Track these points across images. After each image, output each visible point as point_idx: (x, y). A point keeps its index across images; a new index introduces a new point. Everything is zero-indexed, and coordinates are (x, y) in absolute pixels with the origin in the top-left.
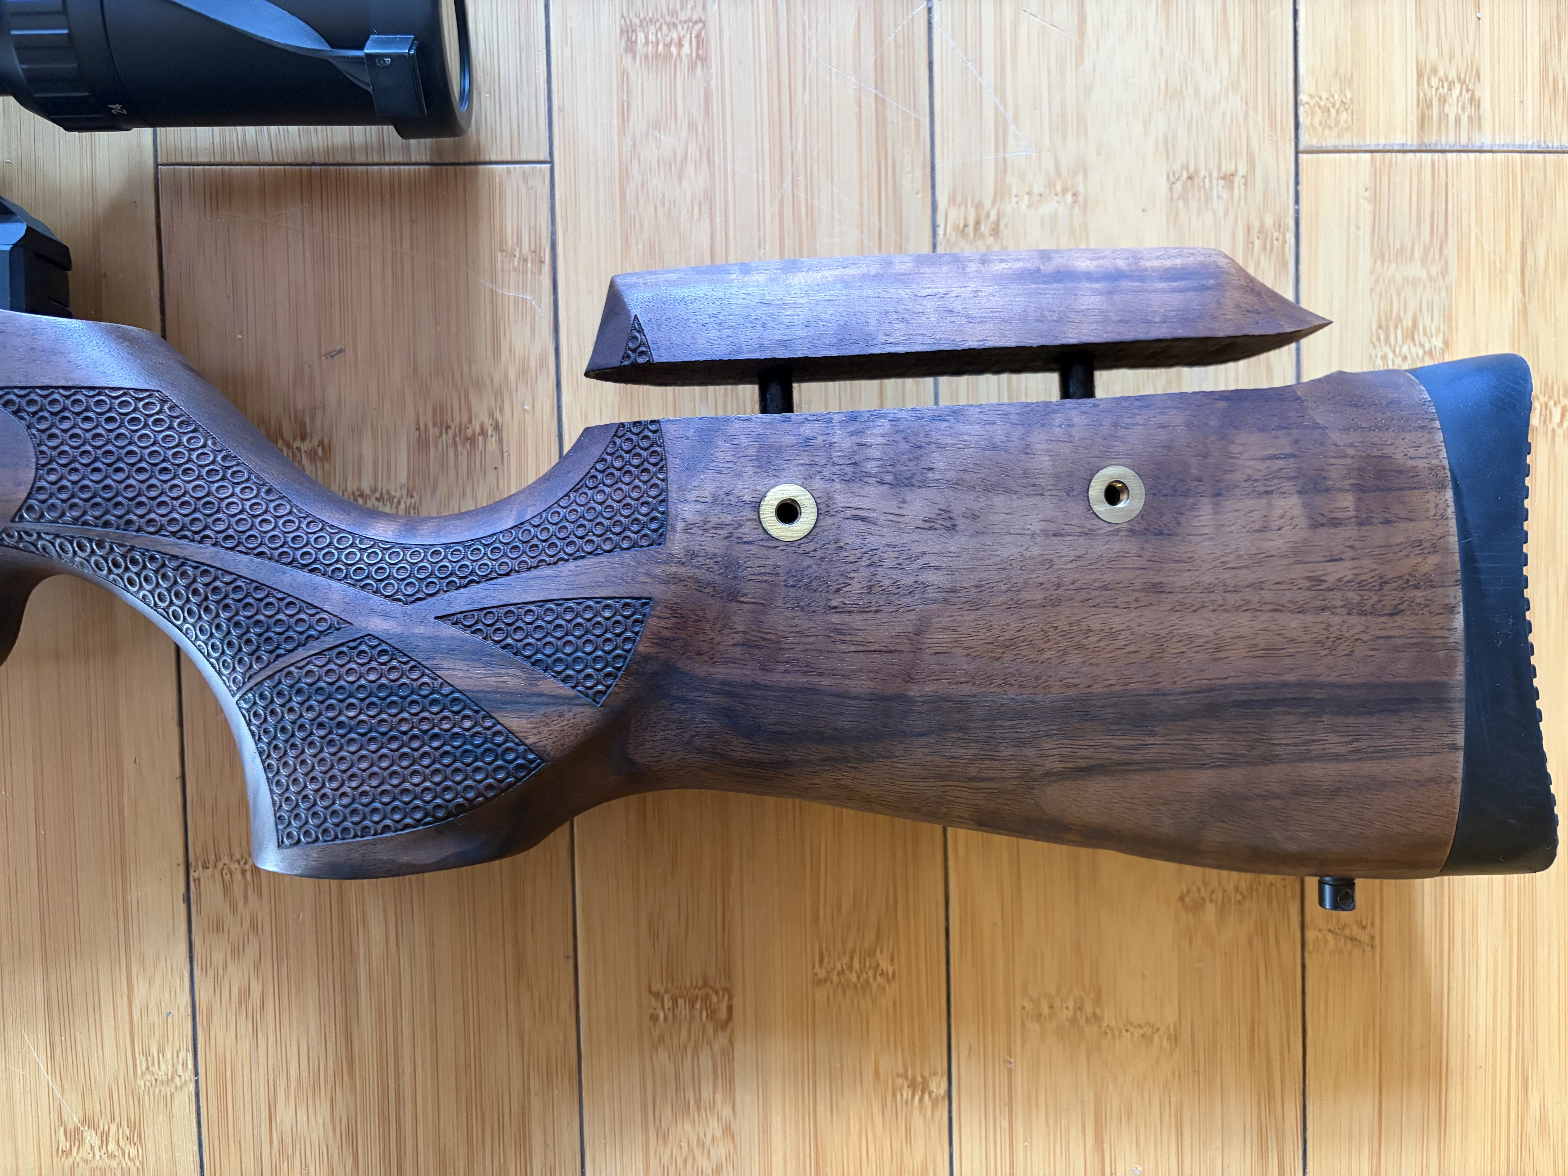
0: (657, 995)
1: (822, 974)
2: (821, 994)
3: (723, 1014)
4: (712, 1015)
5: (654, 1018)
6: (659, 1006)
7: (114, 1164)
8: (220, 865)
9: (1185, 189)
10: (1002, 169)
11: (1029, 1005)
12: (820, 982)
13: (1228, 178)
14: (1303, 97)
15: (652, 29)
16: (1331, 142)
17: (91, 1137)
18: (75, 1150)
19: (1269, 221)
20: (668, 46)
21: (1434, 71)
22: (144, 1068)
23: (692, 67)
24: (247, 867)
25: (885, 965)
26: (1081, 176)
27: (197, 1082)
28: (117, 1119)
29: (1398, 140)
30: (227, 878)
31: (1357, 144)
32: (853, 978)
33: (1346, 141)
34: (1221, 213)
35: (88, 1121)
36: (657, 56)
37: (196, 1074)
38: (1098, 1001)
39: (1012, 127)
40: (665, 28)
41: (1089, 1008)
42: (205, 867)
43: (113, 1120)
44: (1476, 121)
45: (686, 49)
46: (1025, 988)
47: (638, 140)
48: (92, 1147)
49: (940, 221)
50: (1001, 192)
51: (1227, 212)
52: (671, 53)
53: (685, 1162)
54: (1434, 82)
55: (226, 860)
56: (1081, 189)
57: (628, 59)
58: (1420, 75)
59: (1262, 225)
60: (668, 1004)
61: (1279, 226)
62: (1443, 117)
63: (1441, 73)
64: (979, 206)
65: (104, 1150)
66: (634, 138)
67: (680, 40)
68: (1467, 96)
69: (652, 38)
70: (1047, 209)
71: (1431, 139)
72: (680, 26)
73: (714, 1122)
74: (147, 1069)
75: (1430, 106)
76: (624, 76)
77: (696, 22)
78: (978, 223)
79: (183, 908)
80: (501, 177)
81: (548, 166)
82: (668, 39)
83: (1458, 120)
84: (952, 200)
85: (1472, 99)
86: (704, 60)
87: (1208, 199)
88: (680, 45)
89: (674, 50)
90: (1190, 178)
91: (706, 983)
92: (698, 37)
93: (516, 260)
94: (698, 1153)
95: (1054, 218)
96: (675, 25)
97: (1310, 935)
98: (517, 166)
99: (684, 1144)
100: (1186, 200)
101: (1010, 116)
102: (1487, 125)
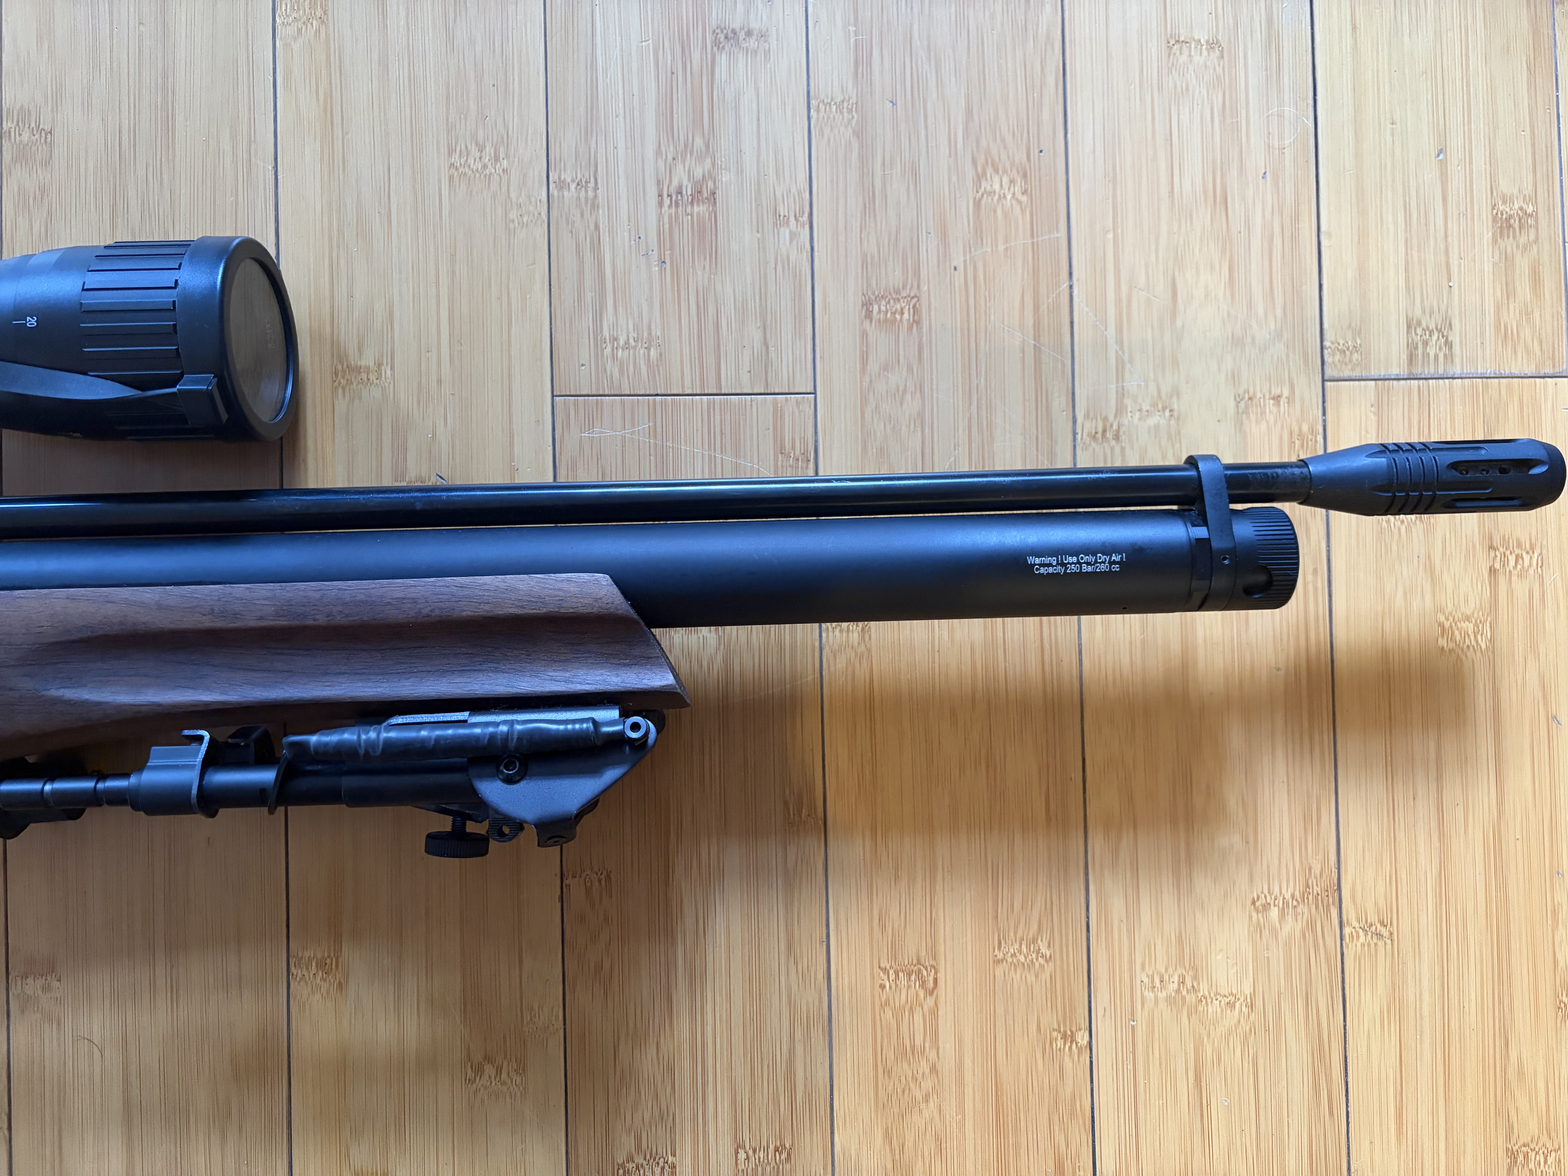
0: (885, 970)
1: (1000, 956)
2: (999, 971)
3: (931, 984)
4: (923, 984)
5: (882, 987)
6: (886, 978)
7: (505, 1088)
8: (584, 875)
9: (1247, 407)
10: (1121, 394)
11: (1146, 980)
12: (998, 962)
13: (1277, 399)
14: (1327, 344)
15: (883, 303)
16: (1347, 374)
17: (489, 1070)
18: (478, 1079)
19: (1305, 428)
20: (894, 313)
21: (1419, 323)
22: (529, 1019)
23: (910, 328)
24: (603, 877)
25: (1044, 950)
26: (1175, 399)
27: (565, 1029)
28: (509, 1056)
29: (1395, 371)
30: (589, 884)
31: (1364, 375)
32: (1022, 959)
33: (1357, 373)
34: (1272, 422)
35: (488, 1058)
36: (886, 320)
37: (565, 1024)
38: (1195, 978)
39: (1128, 366)
40: (892, 301)
41: (1189, 983)
42: (574, 877)
43: (505, 1057)
44: (1450, 358)
45: (906, 316)
46: (1143, 968)
47: (873, 378)
48: (490, 1077)
49: (1079, 430)
50: (1120, 410)
51: (1276, 422)
52: (896, 318)
53: (904, 1092)
54: (1419, 331)
55: (588, 872)
56: (1175, 407)
57: (867, 324)
58: (1409, 327)
59: (1300, 430)
60: (892, 976)
61: (1312, 431)
62: (1426, 355)
63: (1424, 325)
64: (1105, 419)
65: (498, 1079)
66: (871, 376)
67: (902, 309)
68: (1443, 341)
69: (883, 308)
70: (1152, 421)
71: (1418, 371)
72: (902, 301)
73: (923, 1063)
74: (531, 1020)
75: (1416, 348)
76: (864, 334)
77: (913, 298)
78: (1104, 431)
79: (559, 905)
80: (781, 403)
81: (813, 396)
82: (894, 309)
83: (1436, 357)
84: (1087, 416)
85: (1446, 342)
86: (918, 322)
87: (1263, 413)
88: (902, 313)
89: (898, 317)
90: (1250, 399)
91: (919, 962)
92: (914, 306)
93: (791, 459)
94: (912, 1085)
95: (1157, 427)
96: (898, 300)
97: (1347, 931)
98: (792, 396)
99: (903, 1079)
100: (1248, 414)
101: (1126, 358)
102: (1457, 360)
